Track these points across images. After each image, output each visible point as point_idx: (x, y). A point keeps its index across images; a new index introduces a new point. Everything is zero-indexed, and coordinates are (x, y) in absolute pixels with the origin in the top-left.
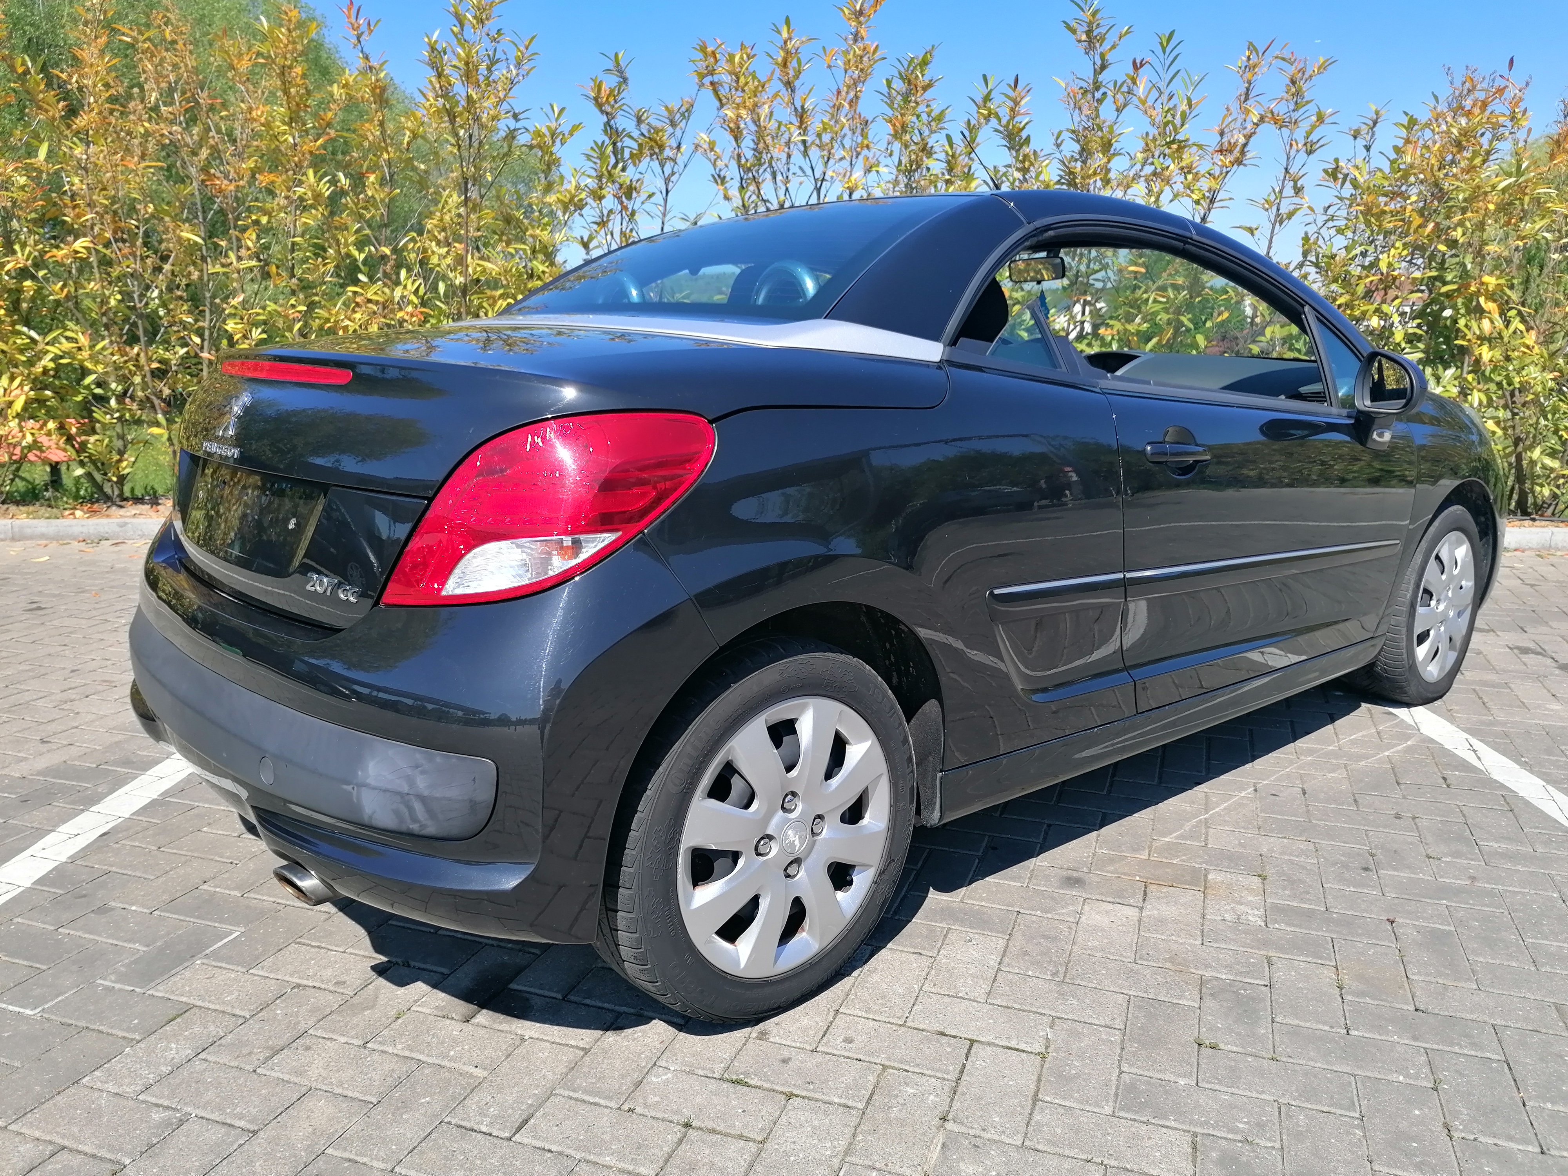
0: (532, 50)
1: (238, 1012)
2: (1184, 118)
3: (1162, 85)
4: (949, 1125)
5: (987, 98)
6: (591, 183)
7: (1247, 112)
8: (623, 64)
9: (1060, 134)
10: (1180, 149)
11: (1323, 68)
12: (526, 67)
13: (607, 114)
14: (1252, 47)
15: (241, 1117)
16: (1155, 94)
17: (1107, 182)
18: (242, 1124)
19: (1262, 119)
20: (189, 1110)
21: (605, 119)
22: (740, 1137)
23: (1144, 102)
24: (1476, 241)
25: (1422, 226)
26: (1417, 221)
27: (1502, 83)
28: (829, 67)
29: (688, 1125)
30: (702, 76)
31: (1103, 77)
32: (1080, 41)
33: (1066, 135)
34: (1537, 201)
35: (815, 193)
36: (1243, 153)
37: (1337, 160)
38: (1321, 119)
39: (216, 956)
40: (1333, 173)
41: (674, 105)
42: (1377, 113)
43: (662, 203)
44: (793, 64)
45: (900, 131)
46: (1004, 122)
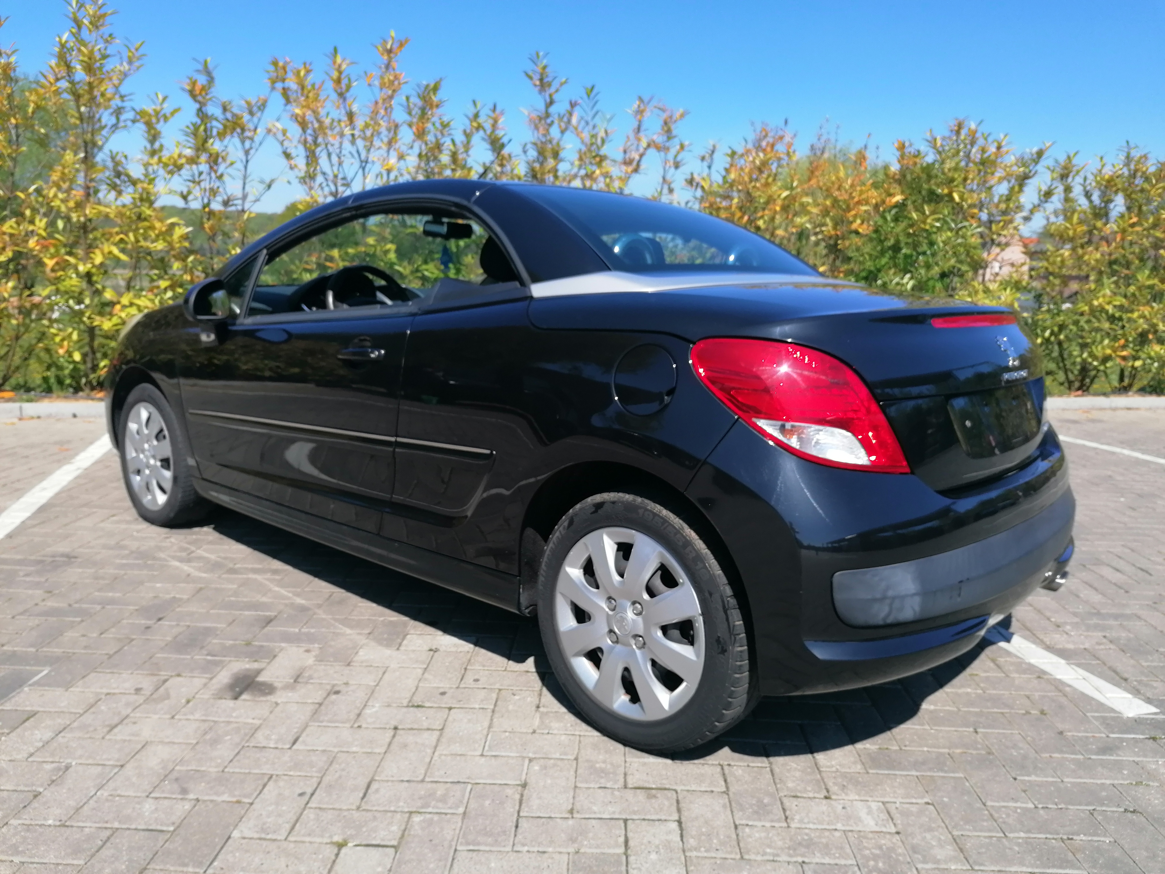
0: (141, 51)
1: (73, 710)
2: (603, 141)
3: (589, 119)
4: (542, 709)
5: (476, 116)
6: (188, 152)
7: (639, 140)
8: (210, 67)
9: (526, 145)
10: (601, 161)
11: (682, 116)
12: (136, 64)
13: (200, 102)
14: (641, 99)
15: (109, 760)
16: (583, 123)
17: (556, 177)
18: (111, 763)
19: (649, 146)
20: (69, 761)
21: (197, 106)
22: (428, 729)
23: (576, 129)
24: (771, 227)
25: (742, 217)
26: (738, 214)
27: (780, 133)
28: (370, 85)
29: (396, 728)
30: (274, 82)
31: (553, 109)
32: (535, 85)
33: (529, 146)
34: (803, 206)
35: (361, 171)
36: (638, 165)
37: (692, 174)
38: (682, 147)
39: (37, 683)
40: (691, 182)
41: (253, 100)
42: (714, 147)
43: (243, 169)
44: (344, 82)
45: (421, 134)
46: (489, 132)
